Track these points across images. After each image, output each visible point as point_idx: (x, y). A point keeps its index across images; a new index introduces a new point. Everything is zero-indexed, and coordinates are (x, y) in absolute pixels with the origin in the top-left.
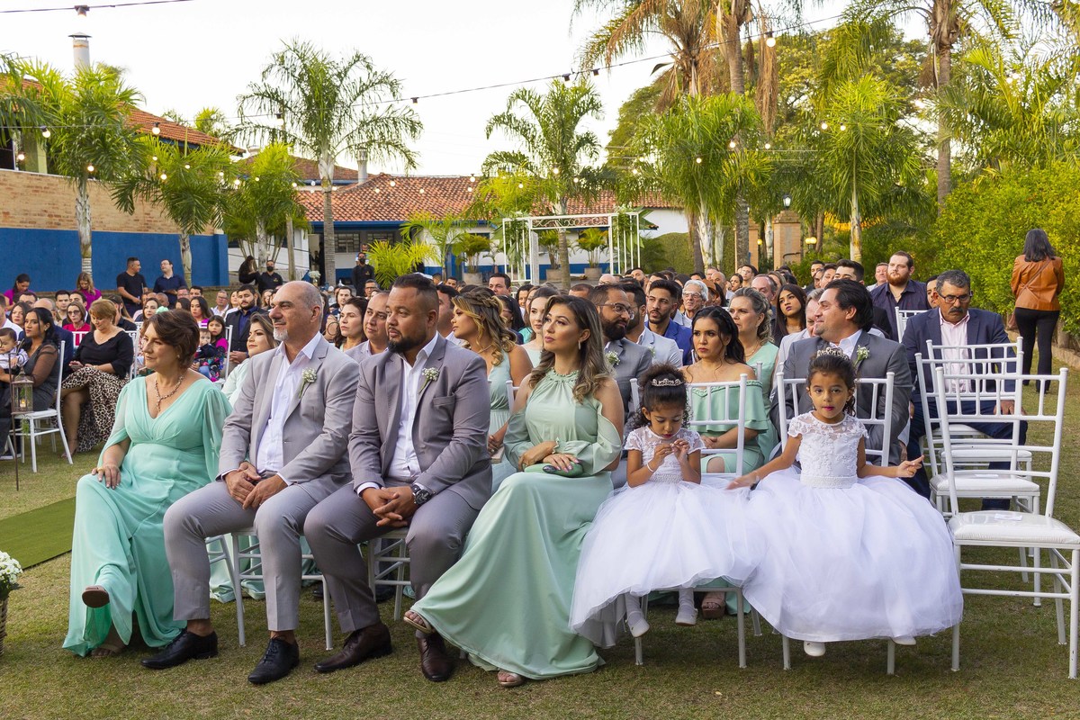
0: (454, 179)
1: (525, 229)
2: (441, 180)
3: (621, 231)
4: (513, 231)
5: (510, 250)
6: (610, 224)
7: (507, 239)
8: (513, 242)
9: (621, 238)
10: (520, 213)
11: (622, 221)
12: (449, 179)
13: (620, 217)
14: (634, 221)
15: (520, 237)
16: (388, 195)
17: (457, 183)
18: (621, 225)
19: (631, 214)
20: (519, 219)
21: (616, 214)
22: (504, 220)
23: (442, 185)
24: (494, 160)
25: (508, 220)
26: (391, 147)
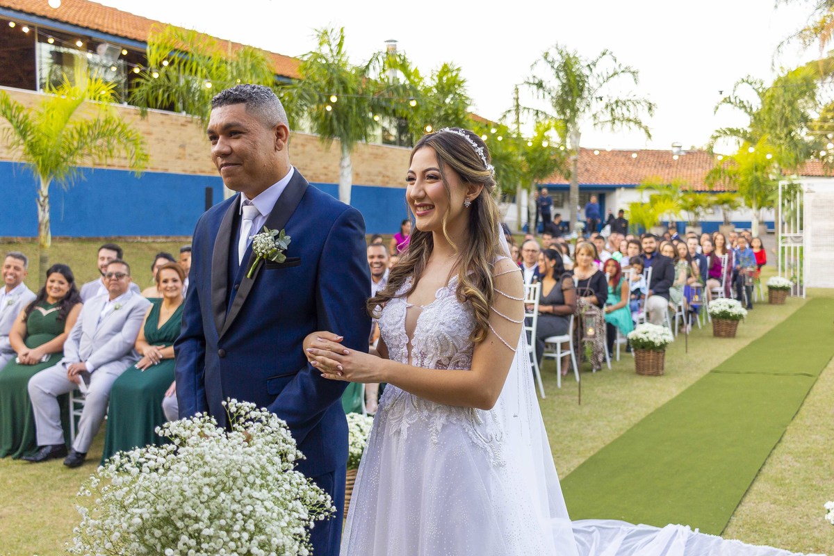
1: (800, 191)
4: (789, 192)
5: (785, 209)
7: (783, 199)
8: (789, 201)
15: (795, 197)
20: (795, 182)
22: (781, 183)
24: (718, 134)
25: (784, 183)
26: (632, 124)
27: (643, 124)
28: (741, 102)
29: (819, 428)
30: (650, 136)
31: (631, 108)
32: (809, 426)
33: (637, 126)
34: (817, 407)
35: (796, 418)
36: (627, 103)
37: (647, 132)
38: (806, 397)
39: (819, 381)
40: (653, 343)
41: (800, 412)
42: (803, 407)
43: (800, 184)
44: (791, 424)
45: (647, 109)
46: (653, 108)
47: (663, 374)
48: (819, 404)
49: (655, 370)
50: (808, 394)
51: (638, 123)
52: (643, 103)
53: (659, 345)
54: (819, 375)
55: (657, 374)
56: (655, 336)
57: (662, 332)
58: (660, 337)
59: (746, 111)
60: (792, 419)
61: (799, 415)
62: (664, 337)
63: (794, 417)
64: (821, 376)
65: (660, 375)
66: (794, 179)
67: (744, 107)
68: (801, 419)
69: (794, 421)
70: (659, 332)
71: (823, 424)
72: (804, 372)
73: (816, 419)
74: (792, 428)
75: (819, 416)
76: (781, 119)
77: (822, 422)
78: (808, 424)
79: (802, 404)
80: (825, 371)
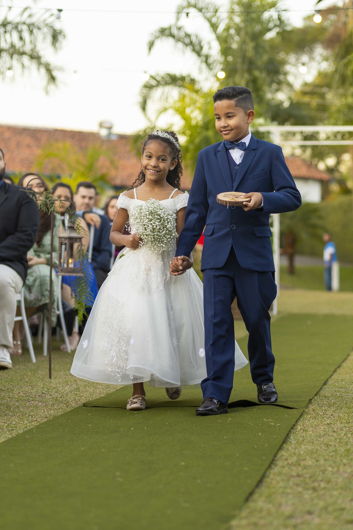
24: (154, 82)
26: (26, 59)
27: (43, 60)
28: (188, 36)
29: (317, 521)
30: (53, 79)
31: (26, 35)
32: (291, 517)
33: (34, 62)
34: (305, 467)
35: (256, 496)
36: (20, 28)
37: (49, 70)
38: (281, 448)
39: (306, 416)
41: (267, 480)
42: (276, 470)
43: (269, 133)
44: (244, 513)
45: (49, 39)
46: (60, 38)
48: (309, 462)
50: (285, 441)
51: (35, 57)
52: (45, 30)
54: (307, 406)
59: (194, 50)
60: (247, 500)
61: (264, 489)
63: (251, 494)
64: (311, 408)
66: (261, 125)
67: (191, 43)
68: (269, 498)
69: (251, 504)
71: (325, 508)
73: (307, 495)
74: (244, 522)
75: (314, 489)
76: (243, 62)
77: (321, 504)
78: (287, 510)
79: (272, 463)
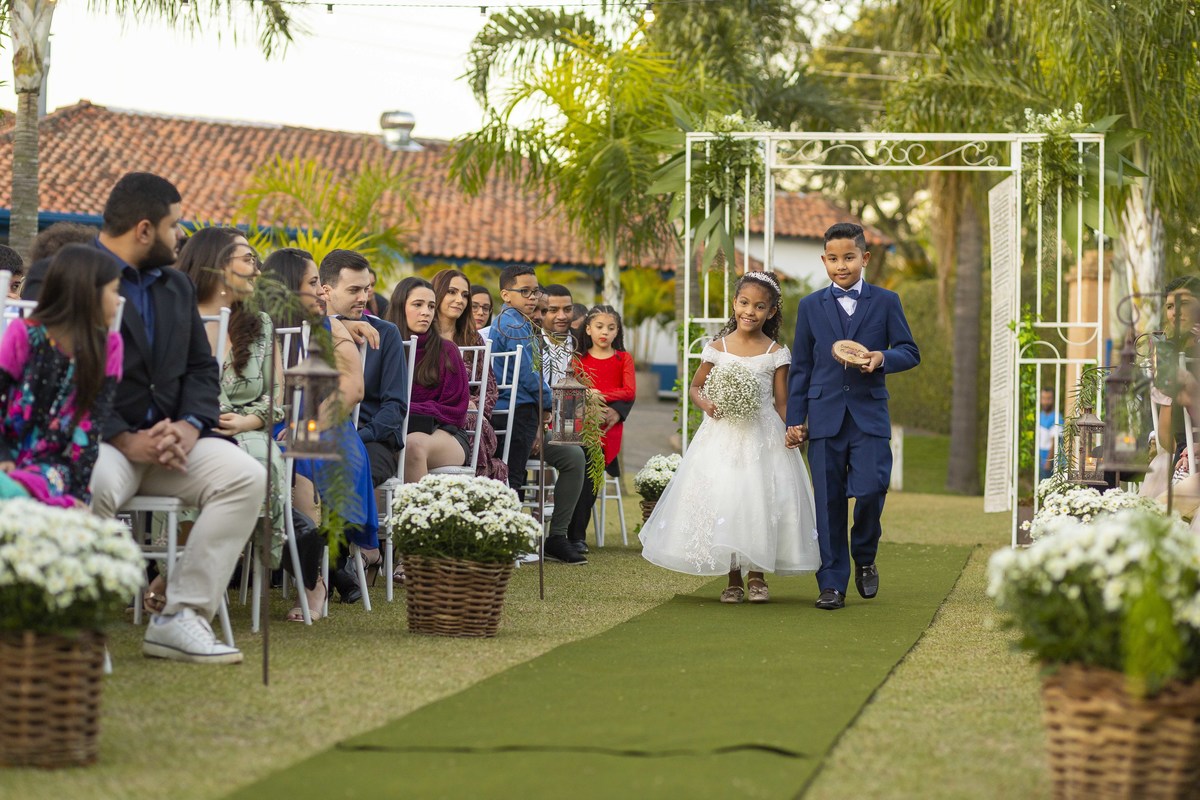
0: (268, 131)
1: (754, 167)
2: (235, 130)
3: (1051, 187)
4: (716, 171)
5: (704, 227)
6: (1016, 164)
7: (697, 194)
8: (716, 202)
9: (1049, 210)
10: (737, 118)
11: (1053, 156)
12: (257, 130)
13: (1049, 145)
14: (1091, 161)
15: (737, 187)
16: (105, 154)
17: (276, 140)
18: (1049, 166)
19: (1080, 138)
20: (737, 136)
21: (1038, 138)
22: (691, 137)
23: (238, 142)
25: (700, 136)
39: (826, 775)
40: (36, 593)
43: (752, 145)
47: (92, 759)
49: (48, 736)
53: (65, 601)
54: (829, 753)
55: (57, 758)
56: (48, 555)
57: (89, 538)
58: (71, 563)
62: (97, 563)
64: (838, 754)
65: (76, 764)
66: (734, 127)
70: (70, 542)
72: (761, 741)
80: (852, 738)
